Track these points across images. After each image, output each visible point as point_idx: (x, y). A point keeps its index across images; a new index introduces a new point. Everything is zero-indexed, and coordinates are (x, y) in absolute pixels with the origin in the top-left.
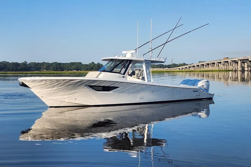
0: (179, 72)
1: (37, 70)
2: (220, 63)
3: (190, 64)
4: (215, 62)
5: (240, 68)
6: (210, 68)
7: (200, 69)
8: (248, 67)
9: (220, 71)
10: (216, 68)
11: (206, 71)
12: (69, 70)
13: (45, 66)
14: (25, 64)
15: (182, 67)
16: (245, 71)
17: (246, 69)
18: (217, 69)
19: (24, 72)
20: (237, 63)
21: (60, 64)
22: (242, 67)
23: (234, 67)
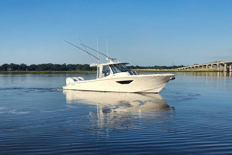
0: (179, 72)
1: (73, 70)
2: (210, 65)
3: (187, 66)
4: (206, 65)
5: (225, 70)
6: (202, 69)
7: (194, 70)
9: (210, 71)
10: (207, 69)
11: (199, 72)
13: (79, 67)
14: (64, 65)
15: (181, 68)
16: (229, 71)
17: (230, 70)
19: (64, 71)
20: (224, 65)
22: (227, 68)
23: (221, 68)
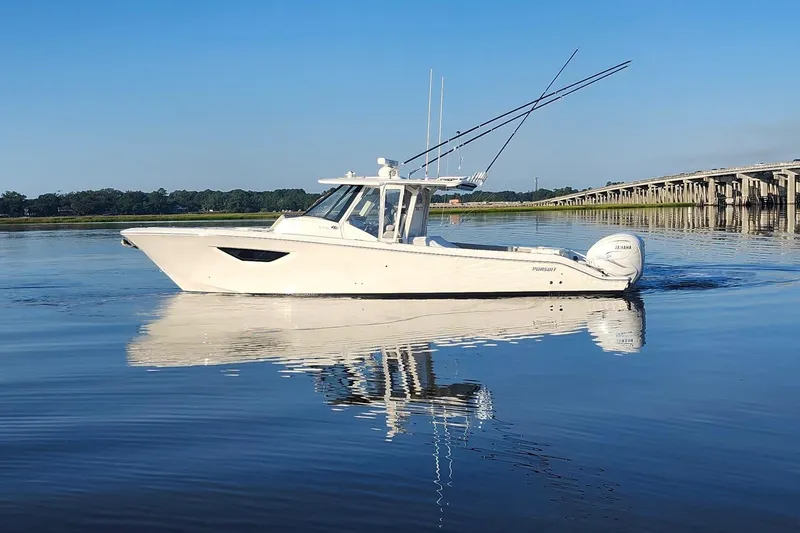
0: (556, 210)
1: (191, 210)
2: (662, 185)
3: (584, 190)
4: (649, 184)
5: (712, 199)
6: (636, 199)
7: (609, 203)
8: (734, 196)
9: (661, 207)
10: (649, 198)
11: (625, 208)
12: (273, 209)
13: (211, 200)
14: (159, 195)
15: (563, 198)
16: (726, 205)
17: (729, 201)
18: (654, 202)
19: (158, 216)
20: (707, 185)
21: (250, 194)
22: (719, 195)
23: (697, 194)
